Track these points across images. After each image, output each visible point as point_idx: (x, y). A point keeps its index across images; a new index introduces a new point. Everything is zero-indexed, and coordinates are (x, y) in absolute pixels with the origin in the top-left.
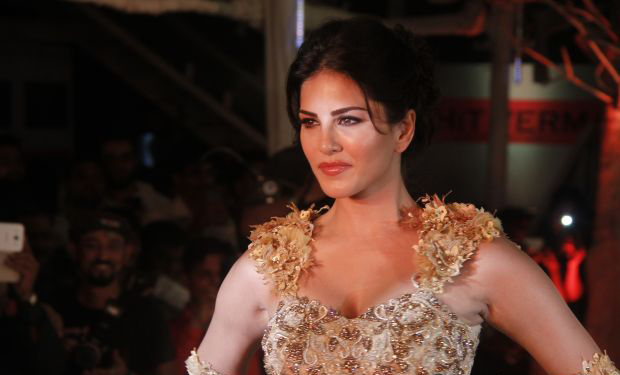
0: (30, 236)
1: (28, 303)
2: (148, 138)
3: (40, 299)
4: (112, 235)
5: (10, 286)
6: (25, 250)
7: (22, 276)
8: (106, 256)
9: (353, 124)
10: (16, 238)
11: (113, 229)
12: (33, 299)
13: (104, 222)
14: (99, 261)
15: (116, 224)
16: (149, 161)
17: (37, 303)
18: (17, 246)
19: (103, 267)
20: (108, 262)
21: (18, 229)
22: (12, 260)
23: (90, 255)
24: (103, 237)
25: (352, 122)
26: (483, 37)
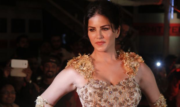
0: (30, 64)
1: (29, 83)
2: (64, 35)
3: (32, 82)
4: (53, 64)
5: (24, 78)
6: (28, 68)
7: (27, 75)
8: (51, 70)
9: (106, 30)
10: (26, 64)
11: (53, 62)
12: (30, 82)
13: (51, 60)
14: (49, 71)
15: (54, 61)
16: (64, 42)
17: (32, 83)
18: (26, 66)
19: (50, 73)
20: (51, 72)
21: (26, 62)
22: (24, 71)
23: (47, 69)
24: (50, 64)
25: (106, 29)
26: (162, 5)
